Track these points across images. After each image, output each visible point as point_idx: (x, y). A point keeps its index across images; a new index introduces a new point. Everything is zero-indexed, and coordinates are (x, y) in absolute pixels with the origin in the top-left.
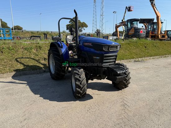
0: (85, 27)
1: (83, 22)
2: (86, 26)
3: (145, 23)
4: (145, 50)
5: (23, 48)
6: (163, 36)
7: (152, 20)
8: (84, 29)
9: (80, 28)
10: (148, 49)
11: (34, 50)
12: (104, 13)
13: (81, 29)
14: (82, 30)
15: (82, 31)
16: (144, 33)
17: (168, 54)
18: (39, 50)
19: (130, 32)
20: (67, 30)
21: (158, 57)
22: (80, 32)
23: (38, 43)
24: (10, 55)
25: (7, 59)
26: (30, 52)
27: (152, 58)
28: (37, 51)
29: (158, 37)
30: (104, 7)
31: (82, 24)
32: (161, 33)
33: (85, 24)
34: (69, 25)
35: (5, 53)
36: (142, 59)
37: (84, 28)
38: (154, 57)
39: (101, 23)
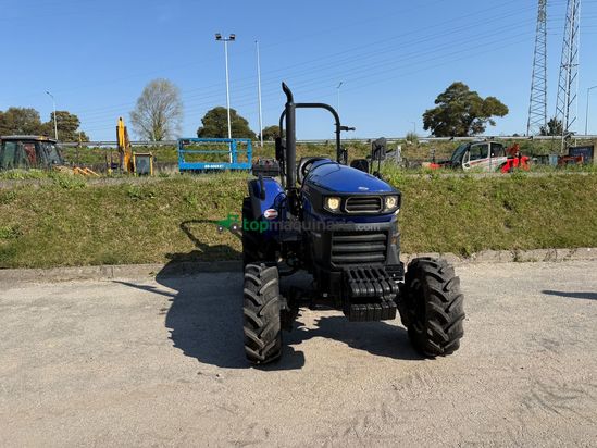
0: (497, 114)
1: (490, 99)
2: (501, 110)
8: (493, 123)
9: (476, 120)
12: (577, 57)
13: (480, 123)
14: (483, 125)
15: (482, 130)
20: (426, 128)
22: (475, 132)
30: (578, 34)
31: (485, 103)
33: (497, 103)
34: (433, 112)
37: (493, 118)
39: (563, 95)
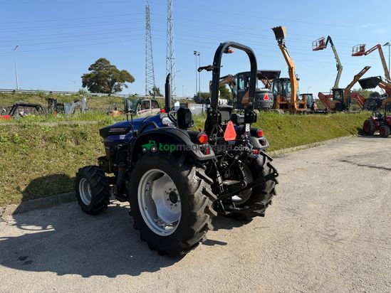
0: (128, 81)
1: (124, 71)
2: (131, 80)
3: (265, 79)
4: (280, 133)
5: (44, 137)
6: (301, 106)
7: (278, 73)
8: (126, 87)
9: (116, 83)
10: (285, 132)
11: (71, 141)
13: (119, 85)
14: (121, 87)
15: (120, 90)
16: (271, 100)
17: (319, 141)
18: (81, 140)
19: (243, 99)
20: (84, 86)
21: (304, 146)
22: (116, 91)
23: (76, 126)
24: (17, 155)
25: (14, 167)
26: (64, 147)
27: (295, 148)
28: (78, 143)
29: (294, 106)
30: (173, 41)
31: (121, 73)
32: (298, 99)
33: (128, 74)
34: (88, 76)
35: (5, 151)
36: (280, 151)
37: (126, 83)
38: (298, 147)
